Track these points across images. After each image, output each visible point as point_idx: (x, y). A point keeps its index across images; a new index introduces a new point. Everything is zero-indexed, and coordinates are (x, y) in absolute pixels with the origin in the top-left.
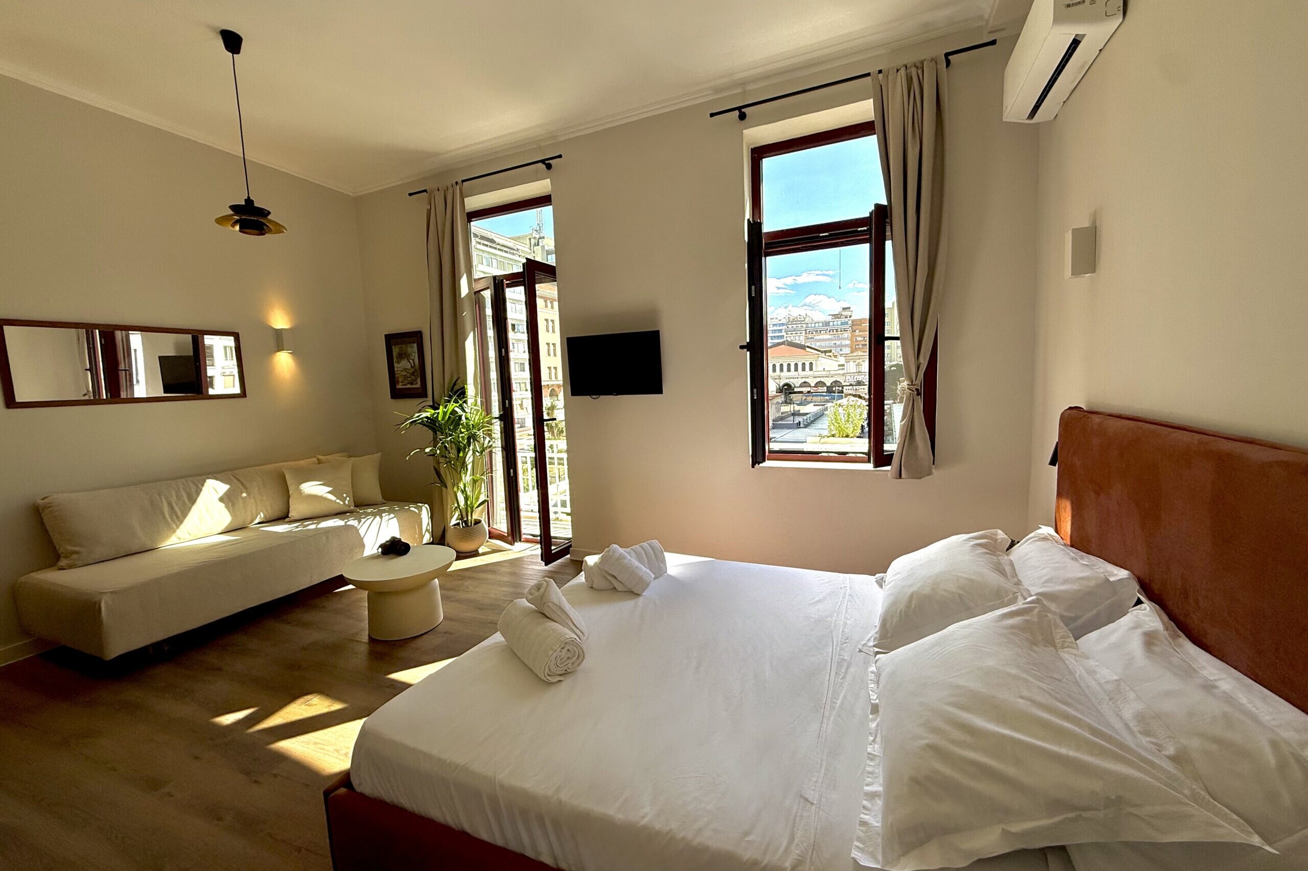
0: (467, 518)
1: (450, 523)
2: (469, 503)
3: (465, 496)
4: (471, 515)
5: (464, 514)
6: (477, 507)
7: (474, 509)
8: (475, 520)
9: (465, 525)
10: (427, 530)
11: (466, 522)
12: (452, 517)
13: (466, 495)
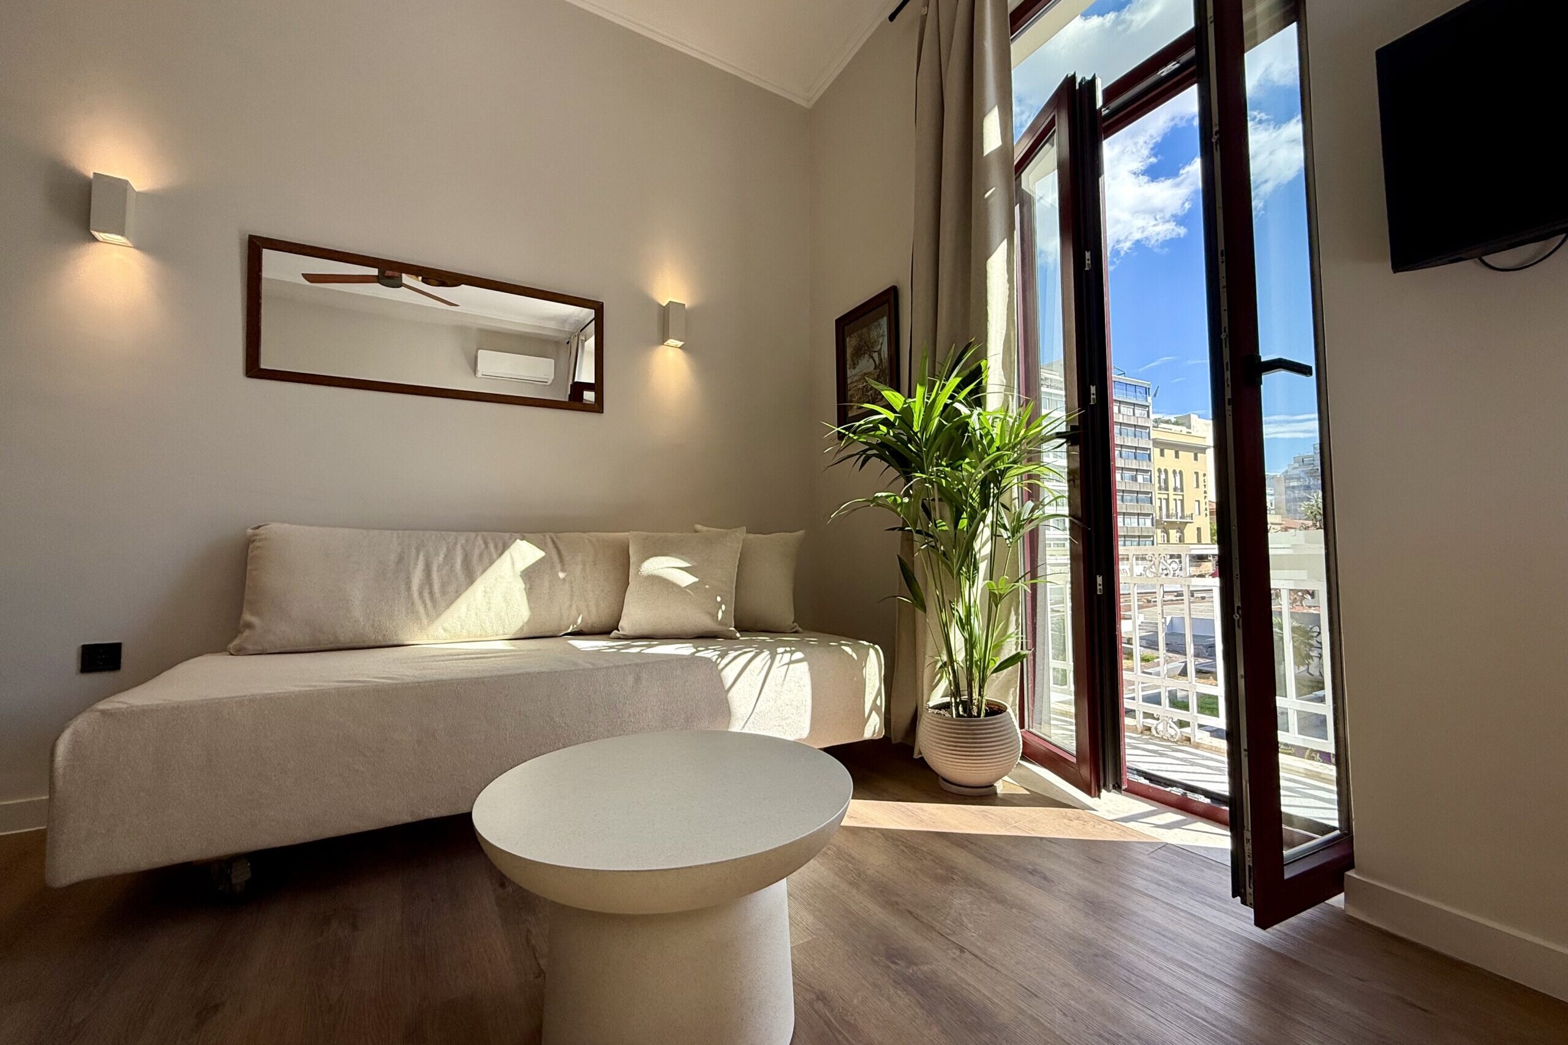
0: (970, 694)
1: (928, 701)
2: (976, 656)
3: (967, 636)
4: (981, 687)
5: (963, 684)
6: (997, 670)
7: (988, 673)
8: (989, 703)
9: (965, 710)
10: (874, 707)
11: (967, 705)
12: (933, 688)
13: (971, 634)
